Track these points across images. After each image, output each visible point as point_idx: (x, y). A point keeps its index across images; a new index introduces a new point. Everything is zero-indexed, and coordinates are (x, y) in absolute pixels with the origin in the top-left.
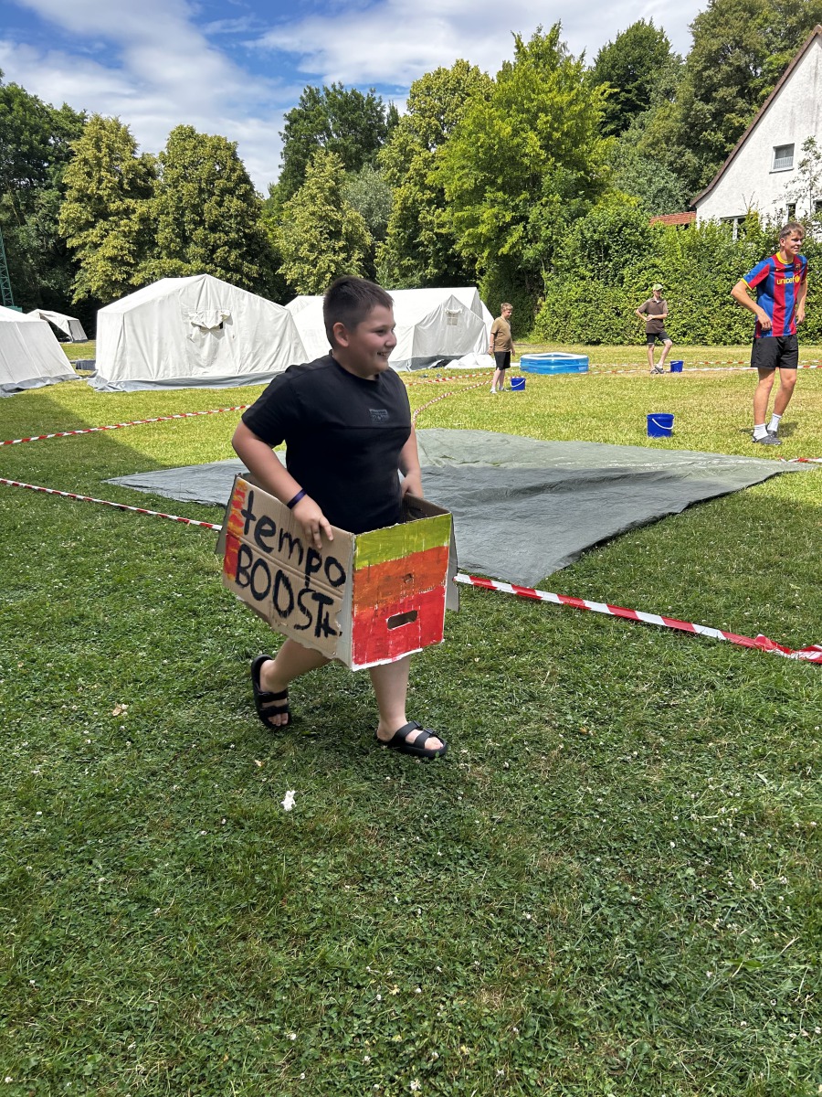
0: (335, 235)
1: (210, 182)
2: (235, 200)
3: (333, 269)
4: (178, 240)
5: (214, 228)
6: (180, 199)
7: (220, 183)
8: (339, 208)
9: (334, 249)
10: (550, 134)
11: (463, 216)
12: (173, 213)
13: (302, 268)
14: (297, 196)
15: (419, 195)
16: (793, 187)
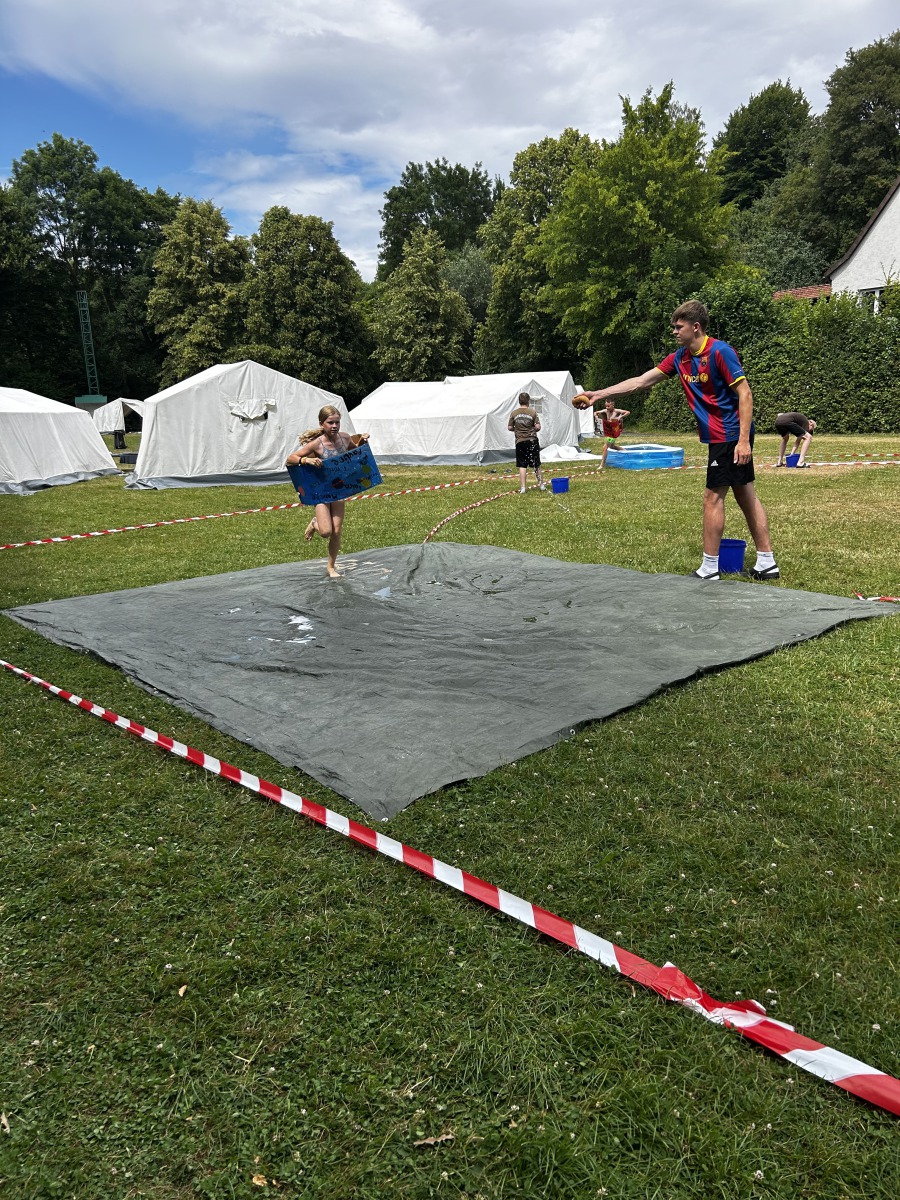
0: (432, 317)
1: (302, 263)
2: (328, 282)
3: (429, 353)
4: (268, 324)
5: (305, 311)
6: (271, 282)
7: (315, 264)
8: (437, 288)
9: (431, 331)
10: (661, 203)
11: (564, 293)
12: (263, 297)
13: (396, 352)
14: (393, 276)
15: (521, 272)
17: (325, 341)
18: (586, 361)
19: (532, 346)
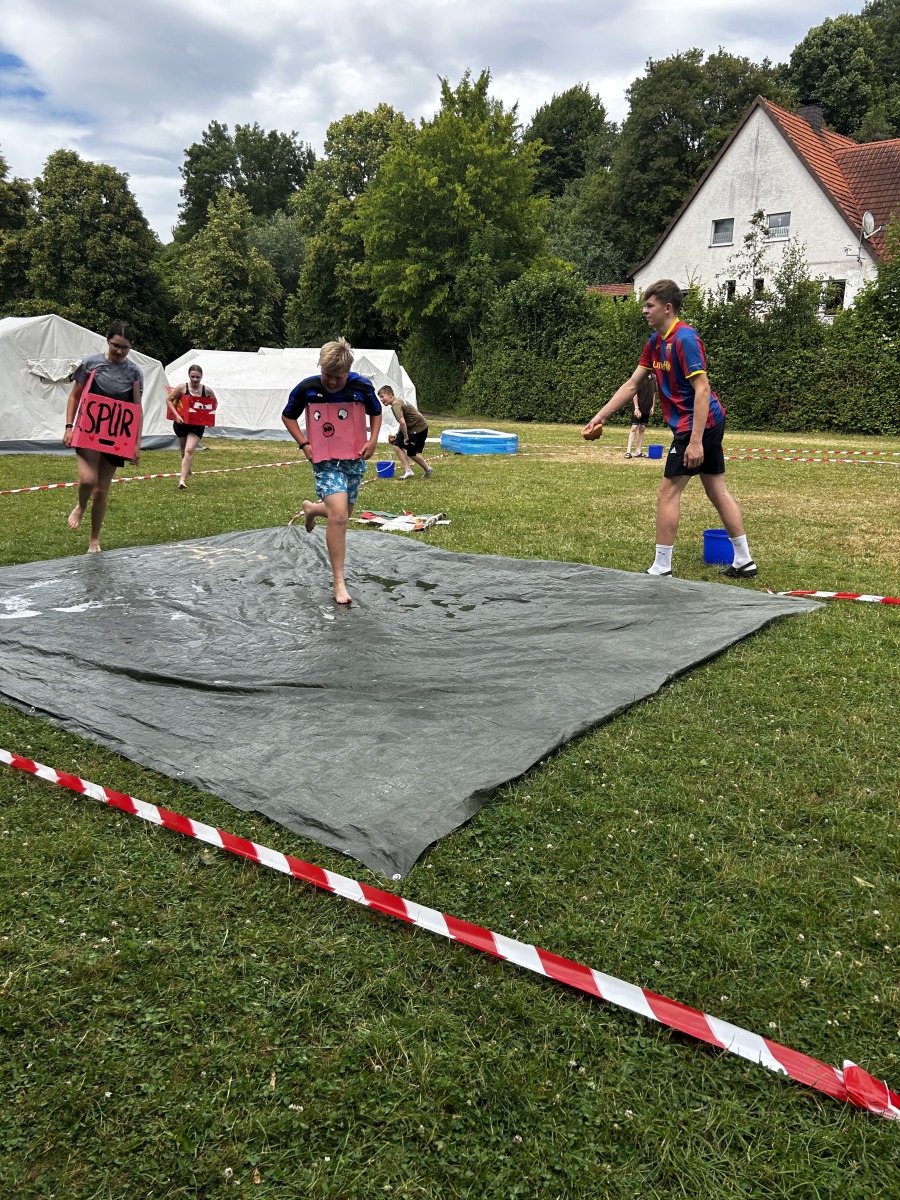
0: (237, 285)
1: (94, 214)
2: (124, 238)
3: (236, 322)
4: (54, 278)
5: (97, 267)
6: (58, 233)
7: (107, 217)
8: (245, 255)
9: (238, 300)
10: (480, 189)
11: (382, 270)
12: (49, 247)
13: (200, 318)
14: (197, 238)
15: (336, 246)
16: (736, 262)
17: (120, 301)
18: (402, 342)
19: (346, 323)
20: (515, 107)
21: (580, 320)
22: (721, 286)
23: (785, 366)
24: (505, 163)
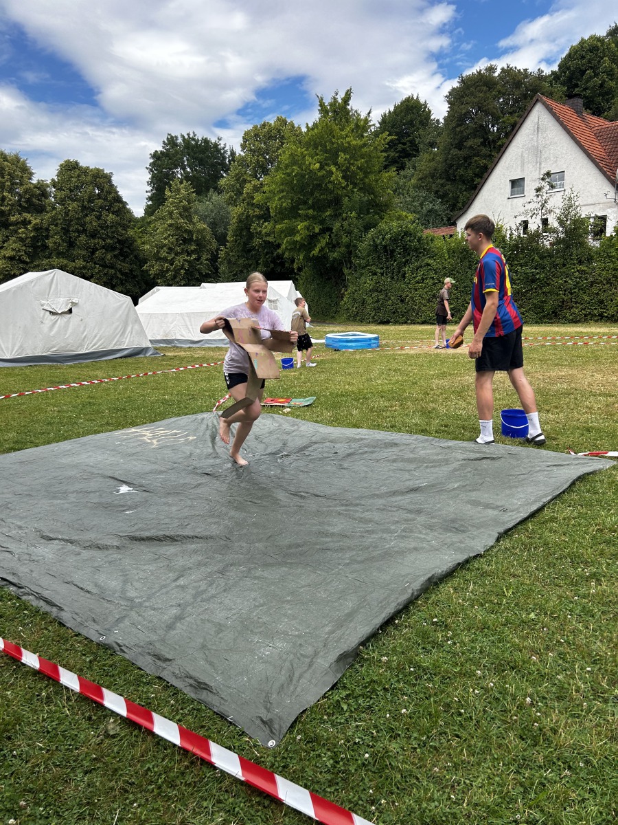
0: (185, 241)
1: (90, 201)
2: (111, 215)
3: (186, 266)
4: (65, 244)
5: (93, 235)
6: (67, 214)
7: (100, 202)
8: (191, 221)
9: (187, 251)
10: (348, 168)
11: (282, 227)
12: (61, 224)
13: (162, 266)
14: (158, 212)
15: (251, 212)
16: (529, 207)
17: (109, 257)
18: (298, 274)
19: (259, 264)
20: (369, 113)
21: (420, 253)
22: (518, 225)
23: (567, 277)
24: (365, 150)
